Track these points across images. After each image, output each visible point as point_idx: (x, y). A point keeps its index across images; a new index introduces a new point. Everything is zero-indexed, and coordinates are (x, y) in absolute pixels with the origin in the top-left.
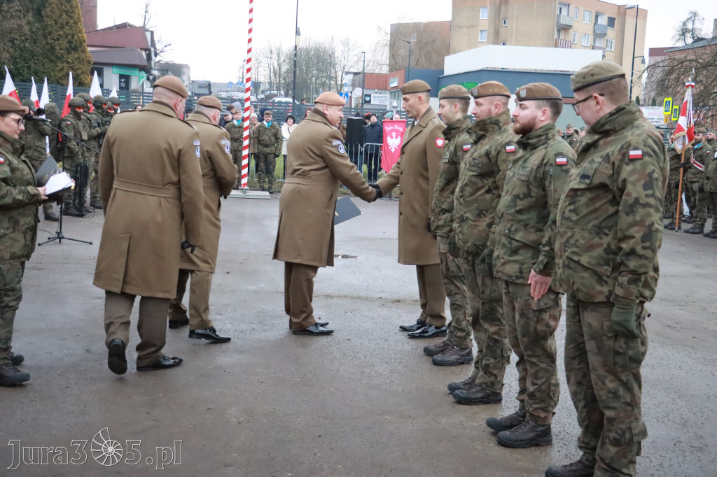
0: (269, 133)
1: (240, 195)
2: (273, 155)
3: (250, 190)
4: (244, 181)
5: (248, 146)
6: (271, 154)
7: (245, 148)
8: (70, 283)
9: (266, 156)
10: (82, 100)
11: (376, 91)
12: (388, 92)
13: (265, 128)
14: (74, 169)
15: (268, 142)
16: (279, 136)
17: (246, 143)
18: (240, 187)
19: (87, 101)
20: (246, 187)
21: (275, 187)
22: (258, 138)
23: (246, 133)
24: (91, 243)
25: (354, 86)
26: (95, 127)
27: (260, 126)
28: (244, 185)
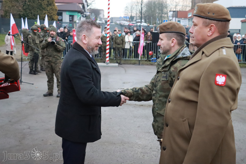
0: (120, 39)
1: (105, 65)
2: (121, 49)
3: (110, 63)
4: (108, 59)
5: (109, 45)
6: (120, 48)
7: (108, 45)
8: (17, 98)
9: (118, 49)
10: (36, 27)
11: (183, 19)
12: (187, 19)
13: (118, 37)
14: (33, 55)
15: (120, 43)
16: (124, 40)
17: (108, 43)
18: (106, 62)
19: (38, 27)
20: (108, 62)
21: (122, 62)
22: (115, 41)
23: (108, 39)
24: (33, 84)
25: (173, 17)
26: (41, 38)
27: (116, 36)
28: (108, 61)
